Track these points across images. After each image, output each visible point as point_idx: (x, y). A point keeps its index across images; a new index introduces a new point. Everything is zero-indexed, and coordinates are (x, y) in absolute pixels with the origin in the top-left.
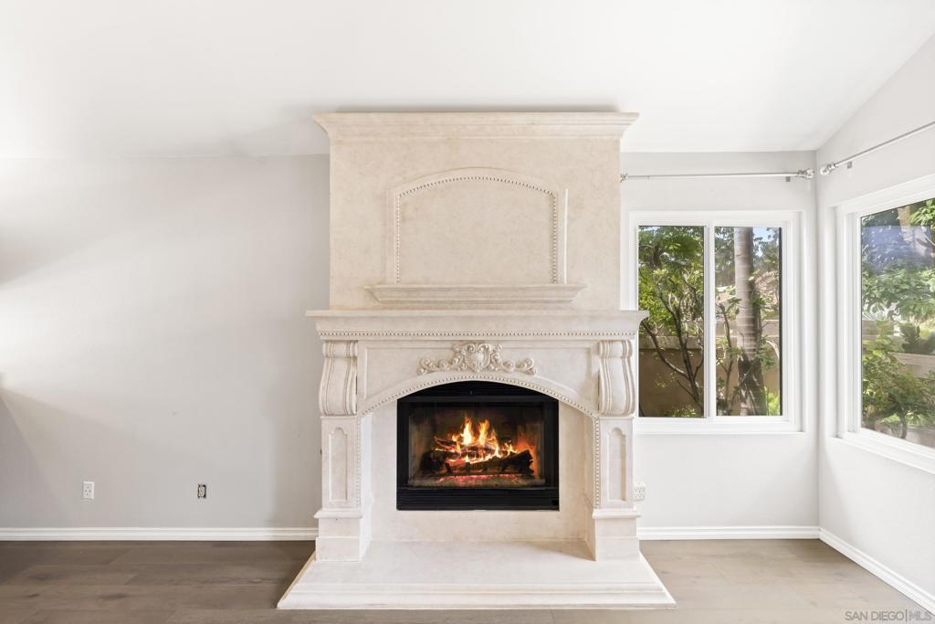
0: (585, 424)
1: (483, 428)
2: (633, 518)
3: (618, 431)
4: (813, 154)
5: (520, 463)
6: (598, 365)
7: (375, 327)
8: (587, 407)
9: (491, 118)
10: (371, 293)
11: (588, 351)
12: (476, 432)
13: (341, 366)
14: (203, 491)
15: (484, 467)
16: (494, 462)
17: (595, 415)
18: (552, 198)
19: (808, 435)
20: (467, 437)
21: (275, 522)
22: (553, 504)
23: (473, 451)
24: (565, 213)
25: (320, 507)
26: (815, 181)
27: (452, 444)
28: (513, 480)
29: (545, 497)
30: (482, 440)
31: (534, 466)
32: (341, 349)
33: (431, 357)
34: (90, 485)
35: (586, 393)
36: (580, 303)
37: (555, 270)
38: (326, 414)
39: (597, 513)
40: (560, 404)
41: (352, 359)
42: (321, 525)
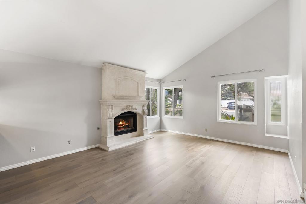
0: (142, 117)
1: (123, 121)
2: (147, 129)
3: (146, 117)
6: (143, 108)
7: (116, 103)
9: (132, 70)
10: (114, 97)
11: (142, 106)
13: (110, 109)
14: (69, 142)
15: (123, 127)
16: (125, 126)
17: (143, 115)
18: (138, 83)
19: (160, 117)
20: (121, 123)
21: (87, 146)
23: (122, 125)
24: (139, 86)
25: (107, 136)
26: (161, 84)
27: (119, 124)
29: (135, 130)
30: (123, 123)
32: (111, 107)
33: (124, 108)
34: (33, 148)
35: (142, 112)
36: (141, 99)
37: (138, 94)
38: (108, 119)
39: (144, 129)
40: (137, 114)
41: (112, 108)
42: (108, 139)
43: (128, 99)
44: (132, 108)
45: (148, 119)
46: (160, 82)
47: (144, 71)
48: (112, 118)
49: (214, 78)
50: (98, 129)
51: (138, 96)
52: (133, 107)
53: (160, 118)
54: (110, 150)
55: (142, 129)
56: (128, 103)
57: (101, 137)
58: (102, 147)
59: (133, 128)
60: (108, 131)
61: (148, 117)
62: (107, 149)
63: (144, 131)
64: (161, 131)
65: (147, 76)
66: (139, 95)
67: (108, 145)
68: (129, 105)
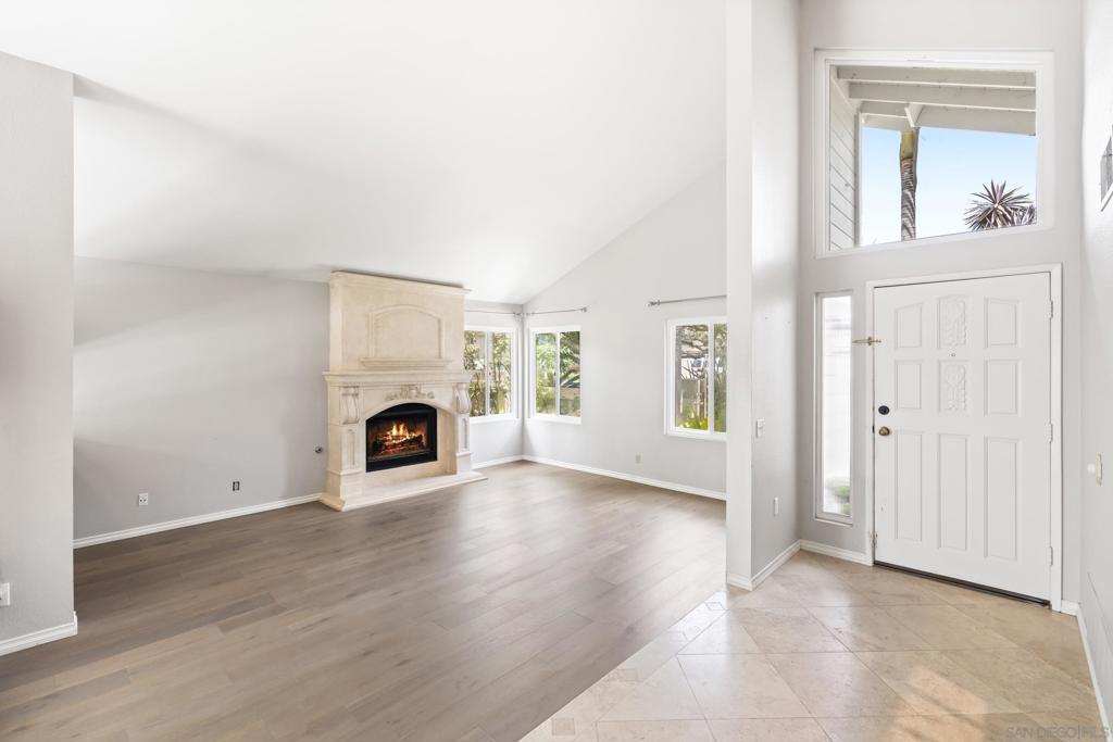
0: (451, 418)
1: (402, 427)
2: (468, 455)
3: (464, 420)
4: (522, 306)
5: (417, 440)
6: (457, 394)
7: (369, 380)
8: (453, 410)
10: (363, 363)
11: (454, 388)
12: (398, 429)
13: (350, 398)
14: (236, 486)
15: (402, 444)
16: (407, 441)
17: (456, 414)
18: (439, 321)
19: (519, 419)
20: (394, 432)
21: (284, 497)
22: (435, 459)
23: (397, 437)
24: (444, 329)
26: (523, 318)
27: (386, 436)
28: (417, 451)
29: (432, 456)
30: (401, 432)
31: (424, 441)
32: (352, 391)
33: (392, 392)
34: (144, 496)
35: (452, 404)
36: (450, 367)
37: (440, 353)
38: (345, 423)
39: (457, 455)
40: (438, 411)
41: (356, 395)
42: (342, 479)
43: (408, 368)
44: (419, 393)
45: (473, 425)
46: (519, 311)
47: (459, 286)
48: (356, 422)
49: (659, 307)
50: (319, 451)
51: (440, 357)
52: (422, 392)
53: (519, 421)
54: (345, 508)
55: (452, 455)
56: (404, 379)
57: (326, 473)
58: (328, 500)
59: (427, 451)
60: (345, 458)
61: (473, 420)
62: (338, 506)
63: (458, 460)
64: (523, 462)
65: (468, 297)
66: (444, 355)
67: (342, 497)
68: (410, 386)
